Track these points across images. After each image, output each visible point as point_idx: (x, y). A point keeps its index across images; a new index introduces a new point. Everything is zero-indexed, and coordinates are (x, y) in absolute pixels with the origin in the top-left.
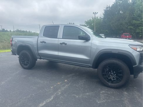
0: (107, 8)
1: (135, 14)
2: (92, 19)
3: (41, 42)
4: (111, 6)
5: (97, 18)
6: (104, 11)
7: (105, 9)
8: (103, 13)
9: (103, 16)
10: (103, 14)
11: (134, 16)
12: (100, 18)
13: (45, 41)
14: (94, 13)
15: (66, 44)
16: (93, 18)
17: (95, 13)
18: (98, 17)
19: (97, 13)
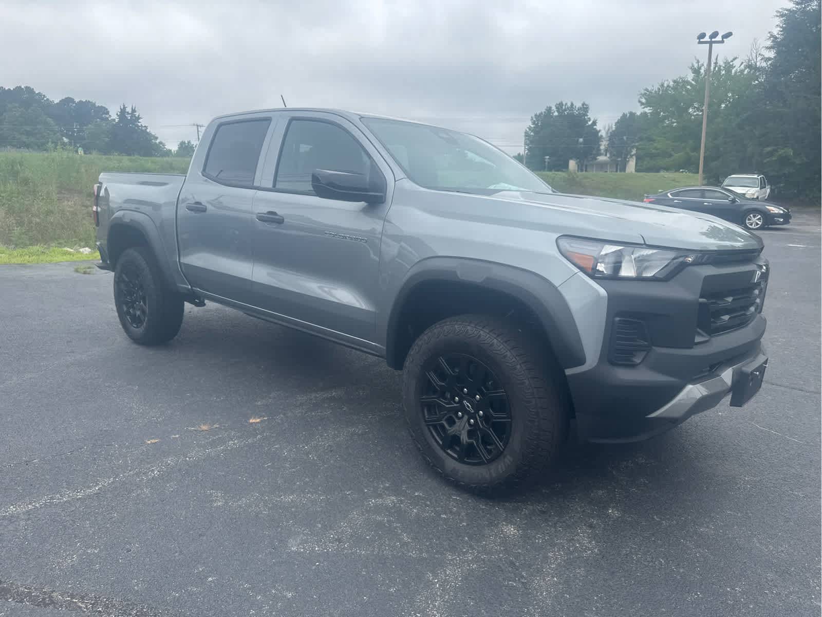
2: (690, 77)
3: (188, 208)
5: (729, 66)
6: (778, 21)
8: (776, 31)
9: (771, 54)
10: (769, 43)
12: (749, 66)
13: (204, 203)
14: (703, 35)
15: (281, 222)
16: (696, 71)
17: (710, 39)
18: (737, 63)
19: (729, 35)
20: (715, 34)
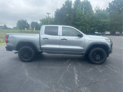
0: (57, 10)
1: (77, 17)
3: (43, 39)
4: (60, 9)
5: (50, 18)
7: (56, 11)
8: (55, 14)
9: (54, 16)
11: (76, 18)
12: (52, 18)
13: (47, 38)
14: (47, 13)
15: (66, 40)
16: (46, 18)
17: (48, 14)
19: (50, 13)
20: (49, 13)
